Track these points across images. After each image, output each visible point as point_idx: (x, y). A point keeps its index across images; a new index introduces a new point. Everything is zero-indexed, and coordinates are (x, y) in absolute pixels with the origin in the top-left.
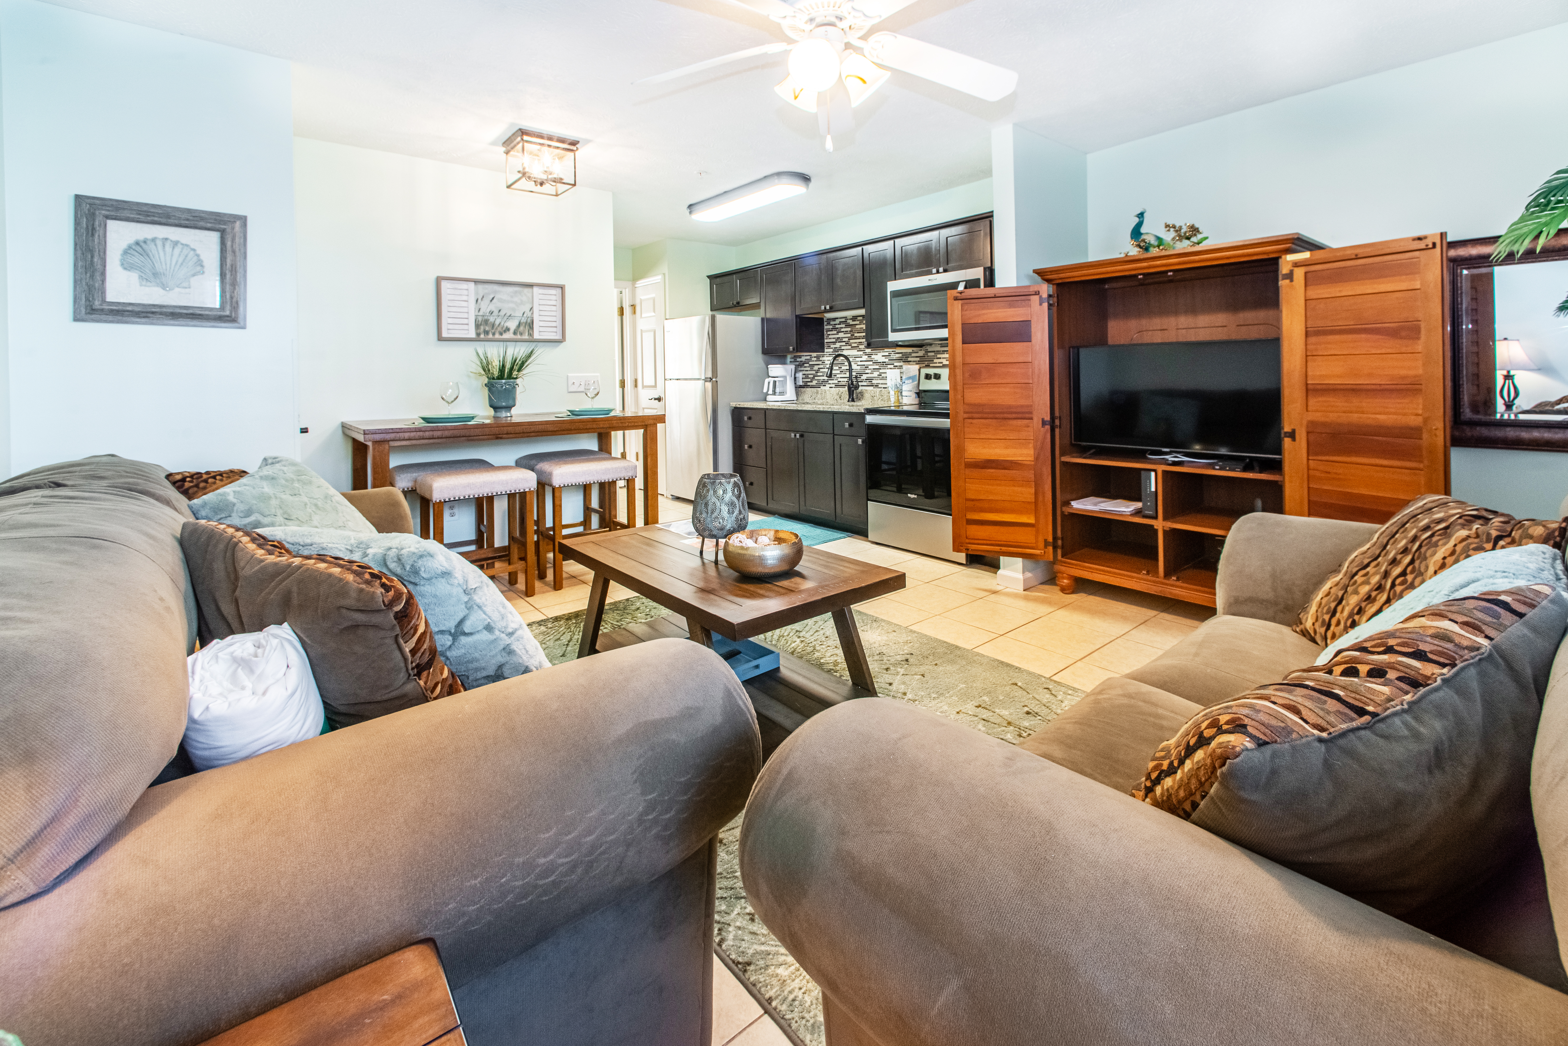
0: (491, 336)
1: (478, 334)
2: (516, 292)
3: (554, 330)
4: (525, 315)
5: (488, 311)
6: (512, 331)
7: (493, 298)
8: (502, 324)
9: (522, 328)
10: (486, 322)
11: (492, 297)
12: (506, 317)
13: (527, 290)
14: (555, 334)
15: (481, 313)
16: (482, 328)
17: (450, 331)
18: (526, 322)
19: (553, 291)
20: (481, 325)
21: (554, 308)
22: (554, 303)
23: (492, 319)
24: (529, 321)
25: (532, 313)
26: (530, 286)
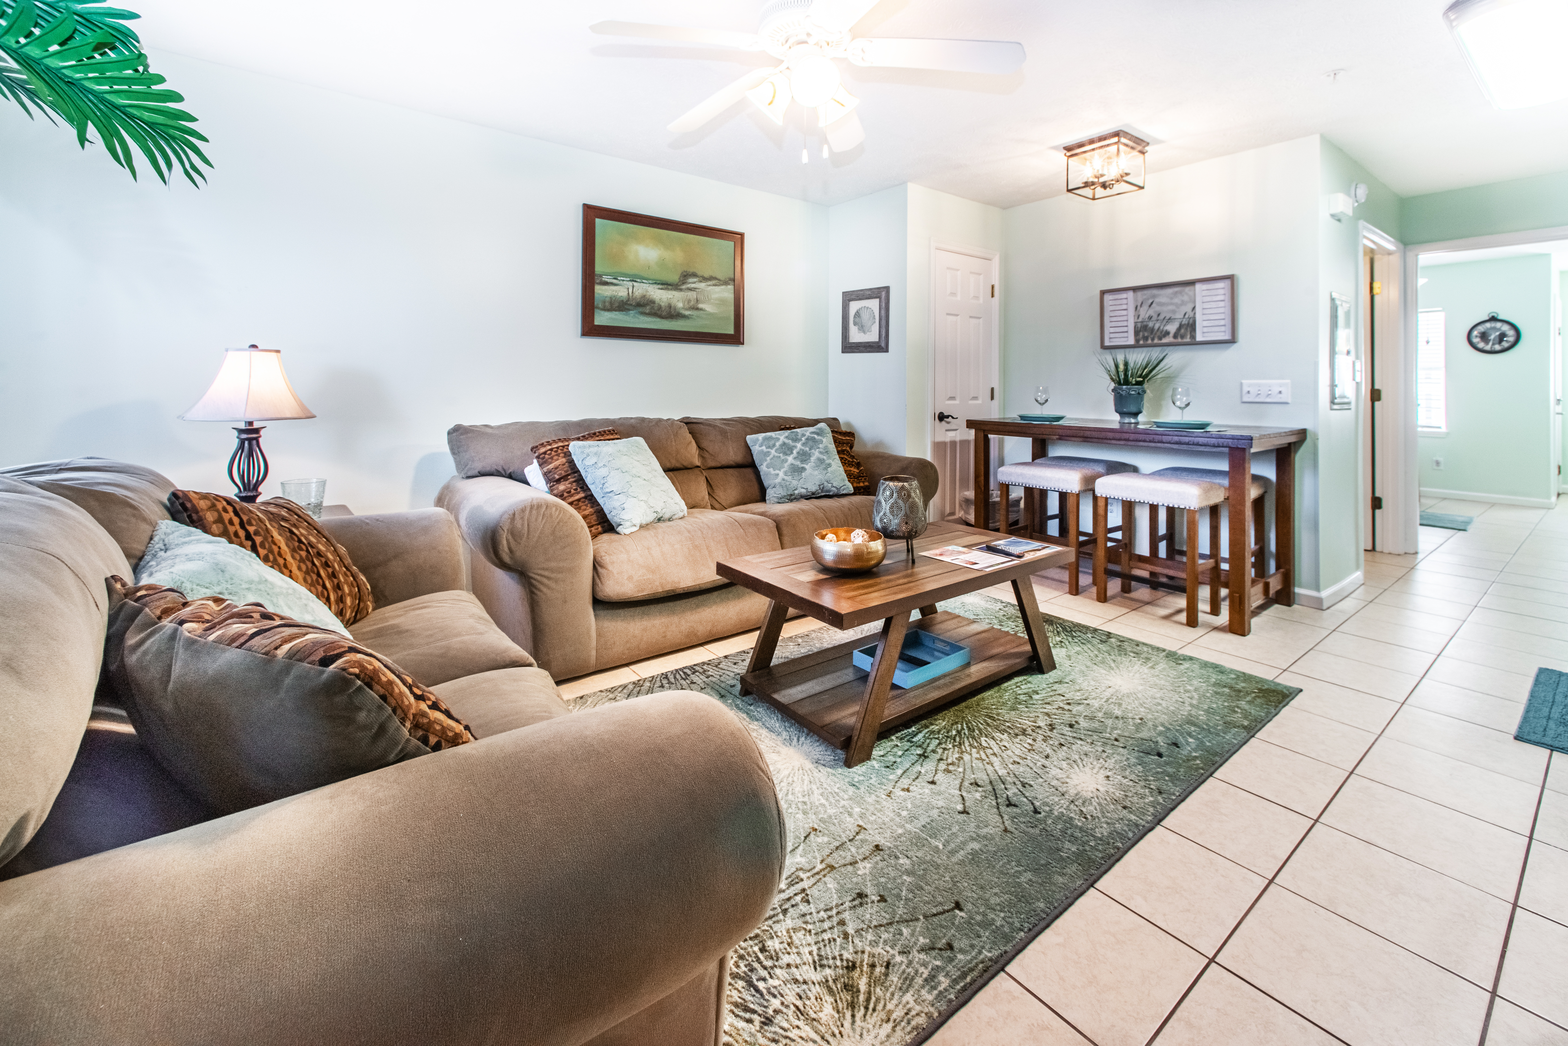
0: (1150, 341)
1: (1137, 341)
2: (1176, 293)
3: (1223, 329)
4: (1187, 316)
5: (1147, 316)
6: (1171, 335)
7: (1152, 303)
8: (1162, 328)
9: (1182, 331)
10: (1145, 328)
11: (1151, 301)
12: (1165, 321)
13: (1187, 289)
14: (1223, 334)
15: (1140, 319)
16: (1141, 334)
17: (1112, 340)
18: (1188, 324)
19: (1221, 285)
20: (1140, 331)
21: (1222, 304)
22: (1222, 298)
23: (1151, 324)
24: (1191, 321)
25: (1195, 313)
26: (1191, 283)
